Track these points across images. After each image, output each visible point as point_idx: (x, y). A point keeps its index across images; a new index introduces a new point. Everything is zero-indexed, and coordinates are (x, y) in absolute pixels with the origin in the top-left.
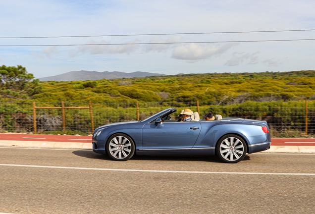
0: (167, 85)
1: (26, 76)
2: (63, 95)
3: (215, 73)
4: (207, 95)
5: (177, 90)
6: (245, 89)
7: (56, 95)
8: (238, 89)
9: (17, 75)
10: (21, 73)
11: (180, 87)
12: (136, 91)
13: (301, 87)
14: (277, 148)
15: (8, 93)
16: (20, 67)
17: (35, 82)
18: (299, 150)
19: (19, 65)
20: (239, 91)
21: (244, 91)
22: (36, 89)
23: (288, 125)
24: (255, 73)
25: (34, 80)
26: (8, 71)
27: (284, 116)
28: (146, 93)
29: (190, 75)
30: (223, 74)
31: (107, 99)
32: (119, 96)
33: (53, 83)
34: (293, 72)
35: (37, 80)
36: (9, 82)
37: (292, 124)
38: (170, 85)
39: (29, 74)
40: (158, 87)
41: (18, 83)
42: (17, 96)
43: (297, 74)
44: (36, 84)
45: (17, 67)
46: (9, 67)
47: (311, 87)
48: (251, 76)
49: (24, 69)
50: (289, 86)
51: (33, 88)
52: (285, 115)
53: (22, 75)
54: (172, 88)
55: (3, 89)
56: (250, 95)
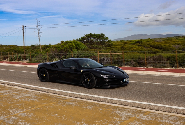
0: (182, 41)
1: (105, 38)
2: (120, 48)
7: (116, 48)
9: (101, 38)
10: (103, 37)
12: (161, 45)
15: (96, 47)
16: (102, 34)
17: (110, 41)
19: (102, 33)
22: (110, 44)
25: (109, 40)
26: (96, 36)
28: (167, 46)
31: (142, 49)
32: (149, 48)
33: (122, 41)
35: (110, 40)
36: (97, 41)
39: (106, 37)
40: (176, 42)
41: (101, 42)
42: (100, 48)
44: (110, 42)
45: (100, 34)
46: (97, 34)
49: (104, 35)
51: (108, 44)
53: (102, 38)
55: (94, 45)
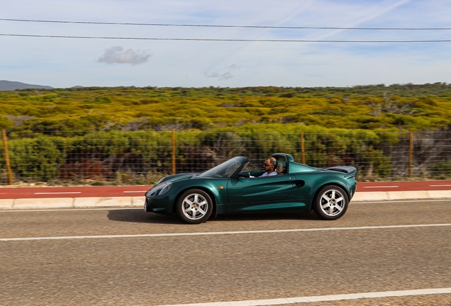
3: (133, 88)
4: (83, 121)
5: (49, 112)
6: (149, 113)
8: (138, 112)
11: (55, 108)
13: (234, 111)
14: (101, 200)
18: (132, 202)
20: (138, 116)
21: (147, 115)
23: (152, 166)
24: (192, 88)
27: (146, 153)
29: (90, 89)
30: (143, 88)
34: (247, 88)
37: (159, 164)
38: (41, 104)
43: (254, 91)
47: (248, 111)
48: (184, 92)
50: (220, 108)
52: (148, 151)
54: (43, 109)
56: (147, 122)
